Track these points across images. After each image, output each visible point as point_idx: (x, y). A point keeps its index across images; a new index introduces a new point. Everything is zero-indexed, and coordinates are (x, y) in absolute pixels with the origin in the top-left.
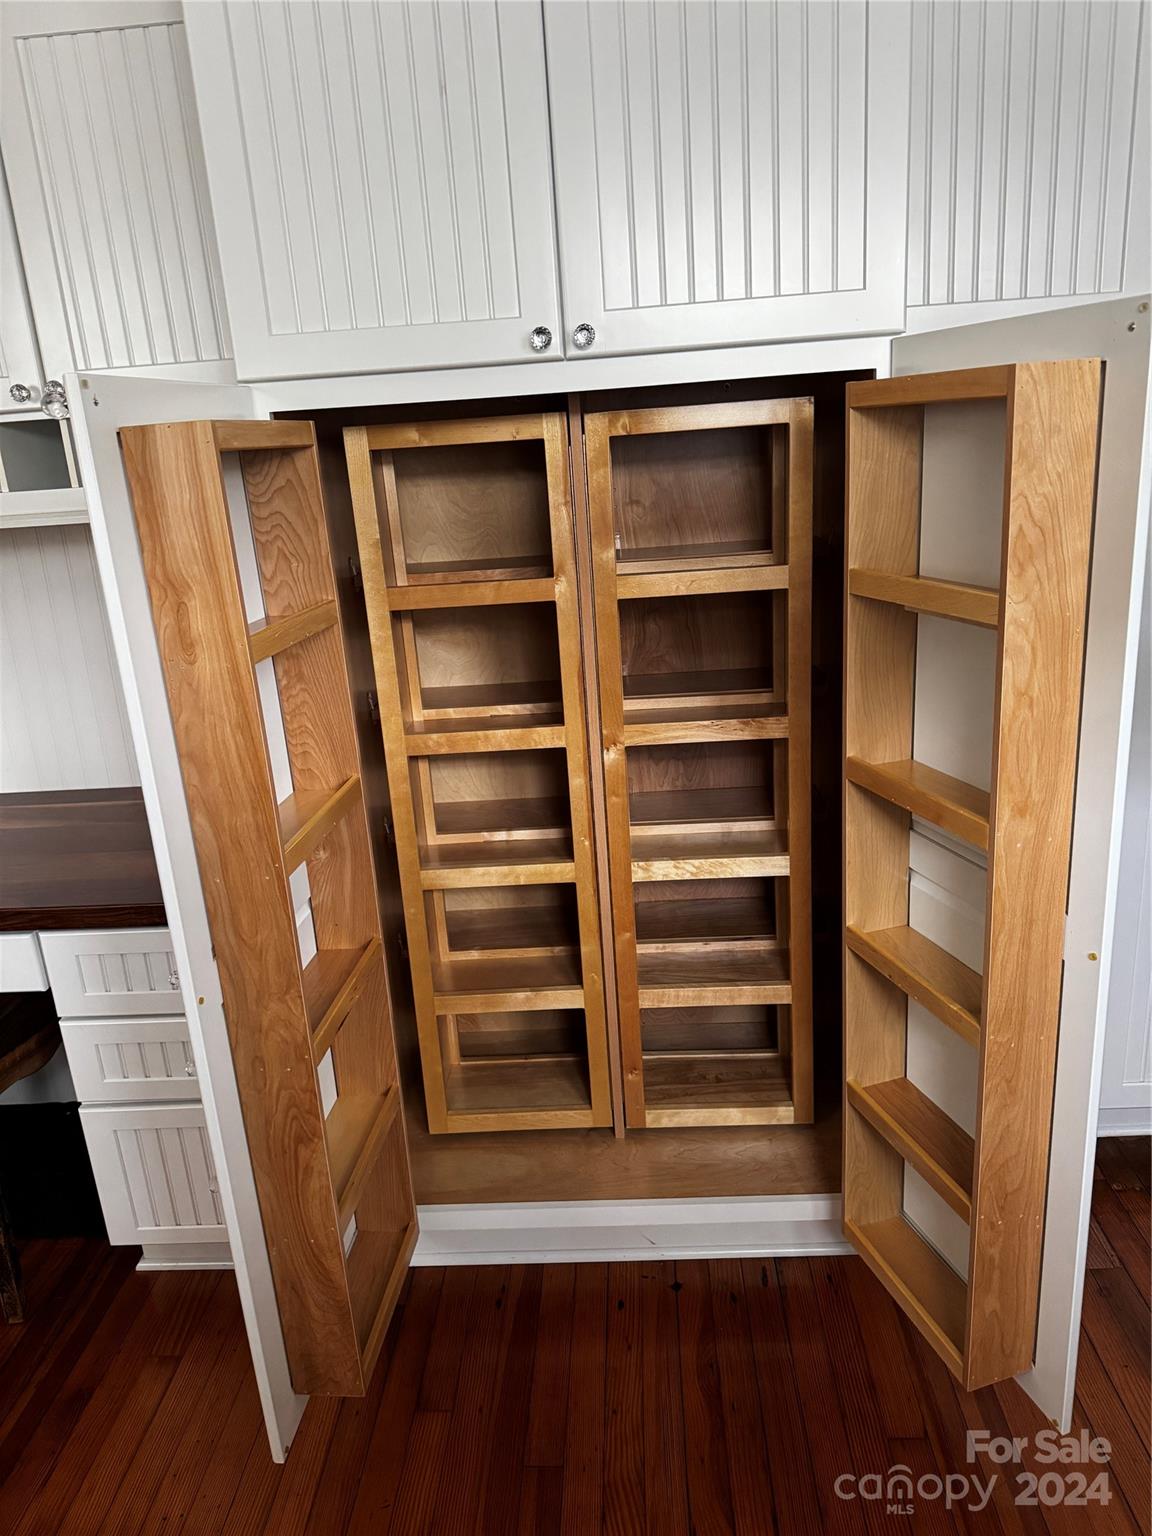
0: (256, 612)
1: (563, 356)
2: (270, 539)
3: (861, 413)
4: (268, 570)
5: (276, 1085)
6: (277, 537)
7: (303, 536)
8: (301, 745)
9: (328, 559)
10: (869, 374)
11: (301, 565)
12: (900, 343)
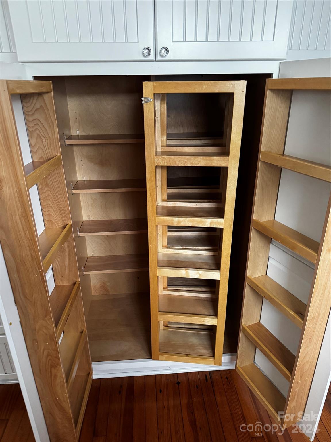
0: (27, 160)
1: (155, 60)
2: (34, 130)
3: (271, 91)
4: (33, 142)
5: (42, 349)
6: (36, 129)
7: (47, 129)
8: (47, 211)
9: (58, 139)
10: (270, 76)
11: (47, 141)
12: (283, 64)
